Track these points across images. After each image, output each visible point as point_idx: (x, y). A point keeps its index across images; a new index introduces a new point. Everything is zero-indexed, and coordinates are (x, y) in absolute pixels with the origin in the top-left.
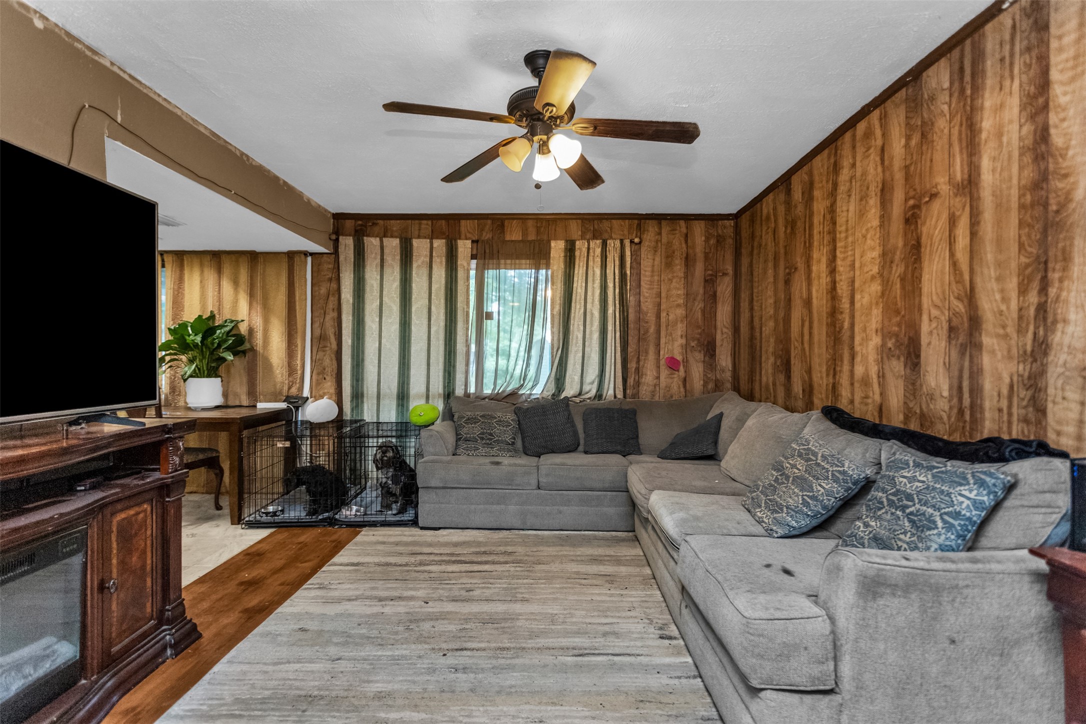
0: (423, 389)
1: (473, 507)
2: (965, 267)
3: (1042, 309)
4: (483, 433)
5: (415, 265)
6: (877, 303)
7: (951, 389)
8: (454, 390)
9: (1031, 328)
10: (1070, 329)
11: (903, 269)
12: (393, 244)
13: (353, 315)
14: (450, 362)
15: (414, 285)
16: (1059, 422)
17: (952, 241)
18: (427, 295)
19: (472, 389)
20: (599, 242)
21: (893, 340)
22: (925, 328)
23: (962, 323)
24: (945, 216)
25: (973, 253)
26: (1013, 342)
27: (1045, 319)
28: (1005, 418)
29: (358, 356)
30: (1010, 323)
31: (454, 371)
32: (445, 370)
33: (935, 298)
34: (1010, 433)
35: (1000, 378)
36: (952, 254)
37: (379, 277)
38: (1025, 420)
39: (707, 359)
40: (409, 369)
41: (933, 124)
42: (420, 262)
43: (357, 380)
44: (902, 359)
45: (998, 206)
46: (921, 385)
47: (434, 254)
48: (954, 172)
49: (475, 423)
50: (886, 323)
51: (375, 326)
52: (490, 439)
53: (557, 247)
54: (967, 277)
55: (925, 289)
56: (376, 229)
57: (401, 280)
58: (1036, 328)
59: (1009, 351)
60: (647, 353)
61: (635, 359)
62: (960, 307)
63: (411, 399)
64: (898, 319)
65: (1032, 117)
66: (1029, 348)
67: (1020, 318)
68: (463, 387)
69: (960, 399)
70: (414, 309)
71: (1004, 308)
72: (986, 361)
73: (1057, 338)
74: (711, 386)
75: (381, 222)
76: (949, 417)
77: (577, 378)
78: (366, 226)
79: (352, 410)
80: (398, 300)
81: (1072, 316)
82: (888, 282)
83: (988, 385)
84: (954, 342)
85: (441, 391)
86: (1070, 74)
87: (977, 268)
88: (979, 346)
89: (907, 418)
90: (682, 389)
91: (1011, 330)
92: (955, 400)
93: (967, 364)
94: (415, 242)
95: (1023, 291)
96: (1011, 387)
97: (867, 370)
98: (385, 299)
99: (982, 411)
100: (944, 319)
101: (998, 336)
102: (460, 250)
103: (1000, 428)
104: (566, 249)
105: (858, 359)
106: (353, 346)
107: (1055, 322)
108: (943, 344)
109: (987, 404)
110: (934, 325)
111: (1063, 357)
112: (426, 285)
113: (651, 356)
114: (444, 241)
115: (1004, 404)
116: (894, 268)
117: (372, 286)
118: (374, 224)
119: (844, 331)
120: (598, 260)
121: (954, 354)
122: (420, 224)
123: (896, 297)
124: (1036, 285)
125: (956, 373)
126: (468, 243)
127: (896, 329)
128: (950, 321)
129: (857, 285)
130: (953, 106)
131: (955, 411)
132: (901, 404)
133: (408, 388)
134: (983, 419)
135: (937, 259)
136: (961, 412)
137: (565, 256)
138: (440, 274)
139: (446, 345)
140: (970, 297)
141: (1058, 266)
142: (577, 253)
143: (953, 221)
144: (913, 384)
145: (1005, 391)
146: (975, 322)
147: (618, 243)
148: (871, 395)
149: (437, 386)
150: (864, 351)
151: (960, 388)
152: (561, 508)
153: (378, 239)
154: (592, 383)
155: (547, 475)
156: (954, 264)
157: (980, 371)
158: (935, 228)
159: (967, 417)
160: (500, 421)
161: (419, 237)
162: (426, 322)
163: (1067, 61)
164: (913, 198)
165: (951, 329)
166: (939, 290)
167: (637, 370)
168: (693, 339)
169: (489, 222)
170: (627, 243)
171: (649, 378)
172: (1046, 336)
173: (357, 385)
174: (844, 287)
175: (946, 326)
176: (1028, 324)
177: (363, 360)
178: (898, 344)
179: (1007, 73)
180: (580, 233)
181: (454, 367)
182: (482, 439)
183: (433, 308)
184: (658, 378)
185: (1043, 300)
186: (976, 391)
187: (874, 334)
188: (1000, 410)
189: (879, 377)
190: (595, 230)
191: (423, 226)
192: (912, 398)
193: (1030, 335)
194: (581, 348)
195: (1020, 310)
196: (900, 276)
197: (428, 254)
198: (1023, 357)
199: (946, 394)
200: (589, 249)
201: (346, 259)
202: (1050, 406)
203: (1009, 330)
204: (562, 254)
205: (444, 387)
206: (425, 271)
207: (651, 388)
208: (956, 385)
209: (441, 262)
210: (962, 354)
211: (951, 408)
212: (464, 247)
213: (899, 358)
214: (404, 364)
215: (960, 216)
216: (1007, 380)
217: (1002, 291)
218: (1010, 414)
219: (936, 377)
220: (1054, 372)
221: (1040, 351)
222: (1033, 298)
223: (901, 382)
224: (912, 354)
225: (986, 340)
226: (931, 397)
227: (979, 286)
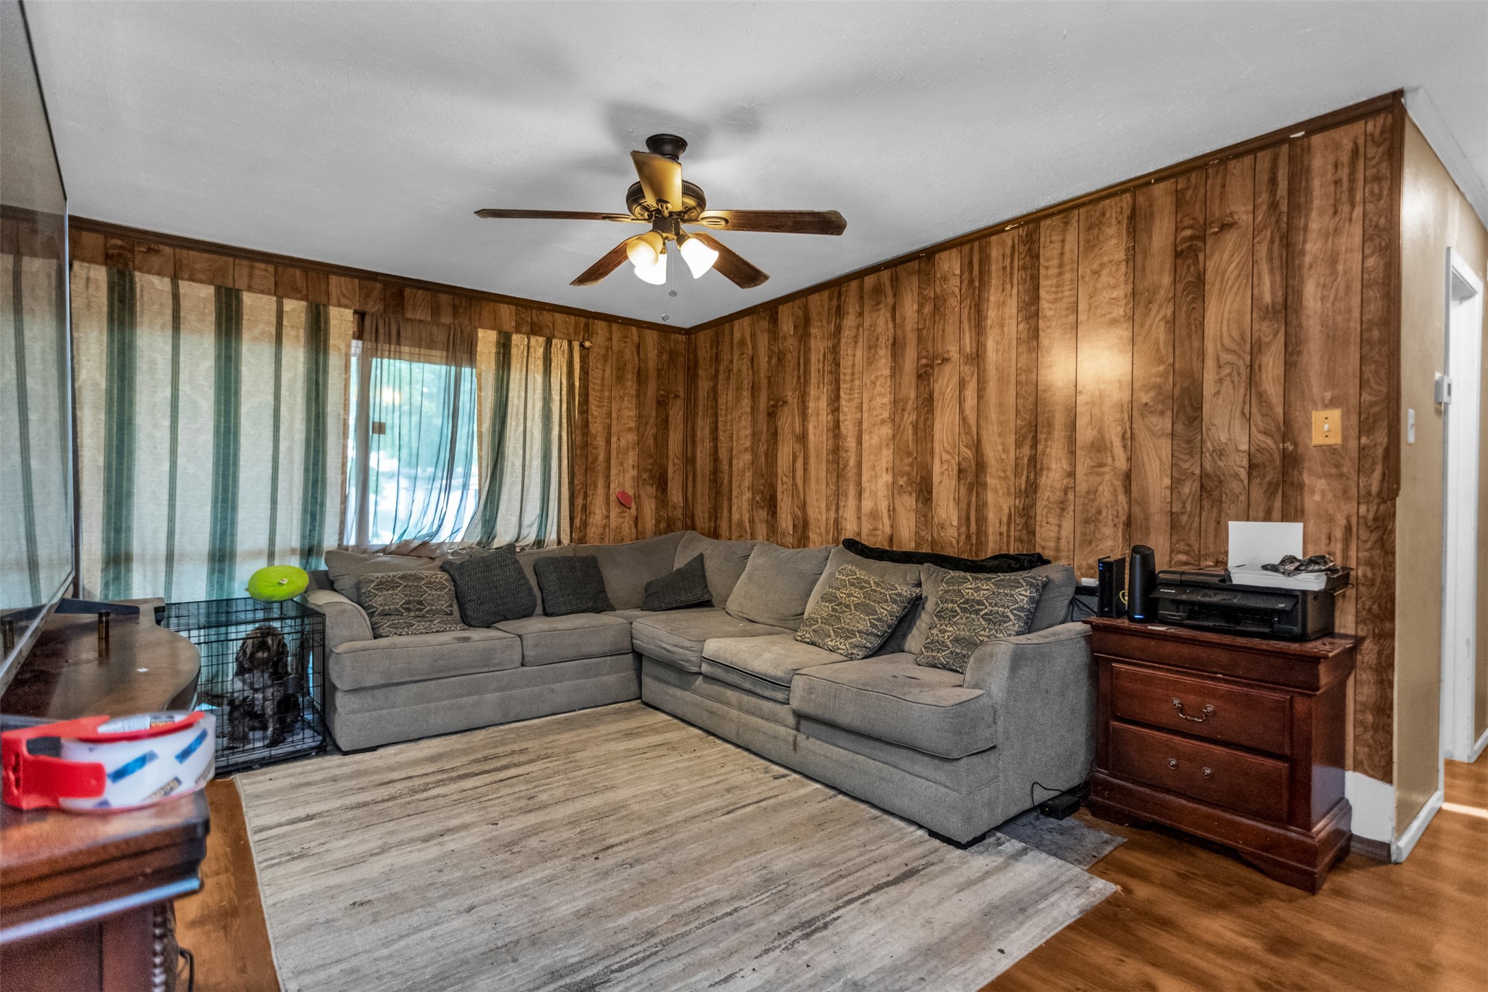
0: (262, 542)
1: (432, 705)
2: (973, 422)
3: (1033, 460)
4: (408, 602)
5: (246, 336)
6: (888, 445)
7: (959, 518)
8: (320, 542)
9: (1025, 472)
10: (1052, 475)
11: (915, 418)
12: (198, 296)
13: (109, 412)
14: (314, 498)
15: (244, 370)
16: (1044, 540)
17: (961, 401)
18: (270, 388)
19: (351, 540)
20: (542, 340)
21: (905, 478)
22: (937, 468)
23: (971, 467)
24: (956, 379)
25: (980, 412)
26: (1012, 483)
27: (1035, 467)
28: (1005, 540)
29: (119, 486)
30: (1009, 468)
31: (322, 513)
32: (305, 511)
33: (946, 445)
34: (1009, 550)
35: (1001, 509)
36: (961, 410)
37: (169, 348)
38: (1021, 541)
39: (659, 493)
40: (234, 508)
41: (945, 300)
42: (256, 332)
43: (118, 531)
44: (914, 495)
45: (1001, 379)
46: (932, 517)
47: (285, 322)
48: (964, 344)
49: (393, 588)
50: (898, 462)
51: (164, 434)
52: (420, 610)
53: (487, 339)
54: (974, 430)
55: (937, 436)
56: (155, 261)
57: (218, 358)
58: (1029, 473)
59: (1008, 489)
60: (595, 486)
61: (582, 495)
62: (969, 454)
63: (238, 560)
64: (910, 460)
65: (1027, 319)
66: (1023, 487)
67: (1017, 465)
68: (336, 537)
69: (968, 527)
70: (244, 409)
71: (1004, 456)
72: (990, 496)
73: (1043, 481)
74: (663, 525)
75: (168, 250)
76: (958, 543)
77: (514, 520)
78: (132, 251)
79: (106, 585)
80: (211, 392)
81: (1054, 466)
82: (899, 427)
83: (991, 516)
84: (962, 482)
85: (296, 542)
86: (1054, 296)
87: (983, 423)
88: (984, 486)
89: (918, 545)
90: (634, 530)
91: (1010, 473)
92: (963, 529)
93: (974, 499)
94: (248, 298)
95: (1019, 445)
96: (1010, 516)
97: (875, 504)
98: (184, 388)
99: (986, 535)
100: (954, 463)
101: (999, 478)
102: (334, 322)
103: (1001, 547)
104: (498, 343)
105: (866, 494)
106: (108, 467)
107: (1042, 469)
108: (954, 483)
109: (990, 530)
110: (945, 467)
111: (1047, 494)
112: (269, 370)
113: (601, 491)
114: (304, 303)
115: (1004, 529)
116: (906, 415)
117: (153, 362)
118: (150, 250)
119: (849, 468)
120: (540, 363)
121: (963, 491)
122: (252, 268)
123: (907, 441)
124: (1028, 441)
125: (965, 506)
126: (348, 314)
127: (907, 469)
128: (959, 464)
129: (865, 426)
130: (963, 291)
131: (963, 537)
132: (913, 533)
133: (233, 542)
134: (987, 542)
135: (948, 413)
136: (969, 537)
137: (498, 353)
138: (296, 357)
139: (306, 470)
140: (977, 446)
141: (1045, 430)
142: (514, 351)
143: (962, 384)
144: (925, 516)
145: (1005, 519)
146: (981, 466)
147: (565, 344)
148: (881, 526)
149: (290, 534)
150: (873, 488)
151: (968, 519)
152: (553, 686)
153: (167, 281)
154: (531, 526)
155: (536, 646)
156: (964, 419)
157: (985, 504)
158: (947, 387)
159: (974, 541)
160: (430, 583)
161: (250, 289)
162: (268, 433)
163: (1051, 286)
164: (926, 357)
165: (960, 471)
166: (950, 439)
167: (584, 507)
168: (646, 470)
169: (379, 286)
170: (576, 345)
171: (597, 517)
172: (1035, 479)
173: (117, 540)
174: (850, 427)
175: (956, 468)
176: (1023, 470)
177: (129, 494)
178: (910, 482)
179: (1008, 280)
180: (513, 324)
181: (323, 505)
182: (408, 610)
183: (284, 411)
184: (608, 517)
185: (1034, 452)
186: (981, 520)
187: (884, 472)
188: (1001, 534)
189: (889, 511)
190: (532, 323)
191: (258, 273)
192: (924, 528)
193: (1024, 477)
194: (520, 479)
195: (1017, 459)
196: (911, 422)
197: (274, 320)
198: (1018, 494)
199: (955, 523)
200: (529, 347)
201: (89, 306)
202: (1038, 529)
203: (1008, 473)
204: (494, 350)
205: (303, 537)
206: (268, 350)
207: (600, 530)
208: (964, 515)
209: (297, 337)
210: (970, 491)
211: (959, 535)
212: (341, 319)
213: (911, 494)
214: (225, 500)
215: (968, 381)
216: (1007, 511)
217: (1003, 444)
218: (1008, 536)
219: (947, 509)
220: (1040, 505)
221: (1031, 489)
222: (1026, 451)
223: (913, 515)
224: (924, 491)
225: (990, 481)
226: (942, 526)
227: (985, 438)
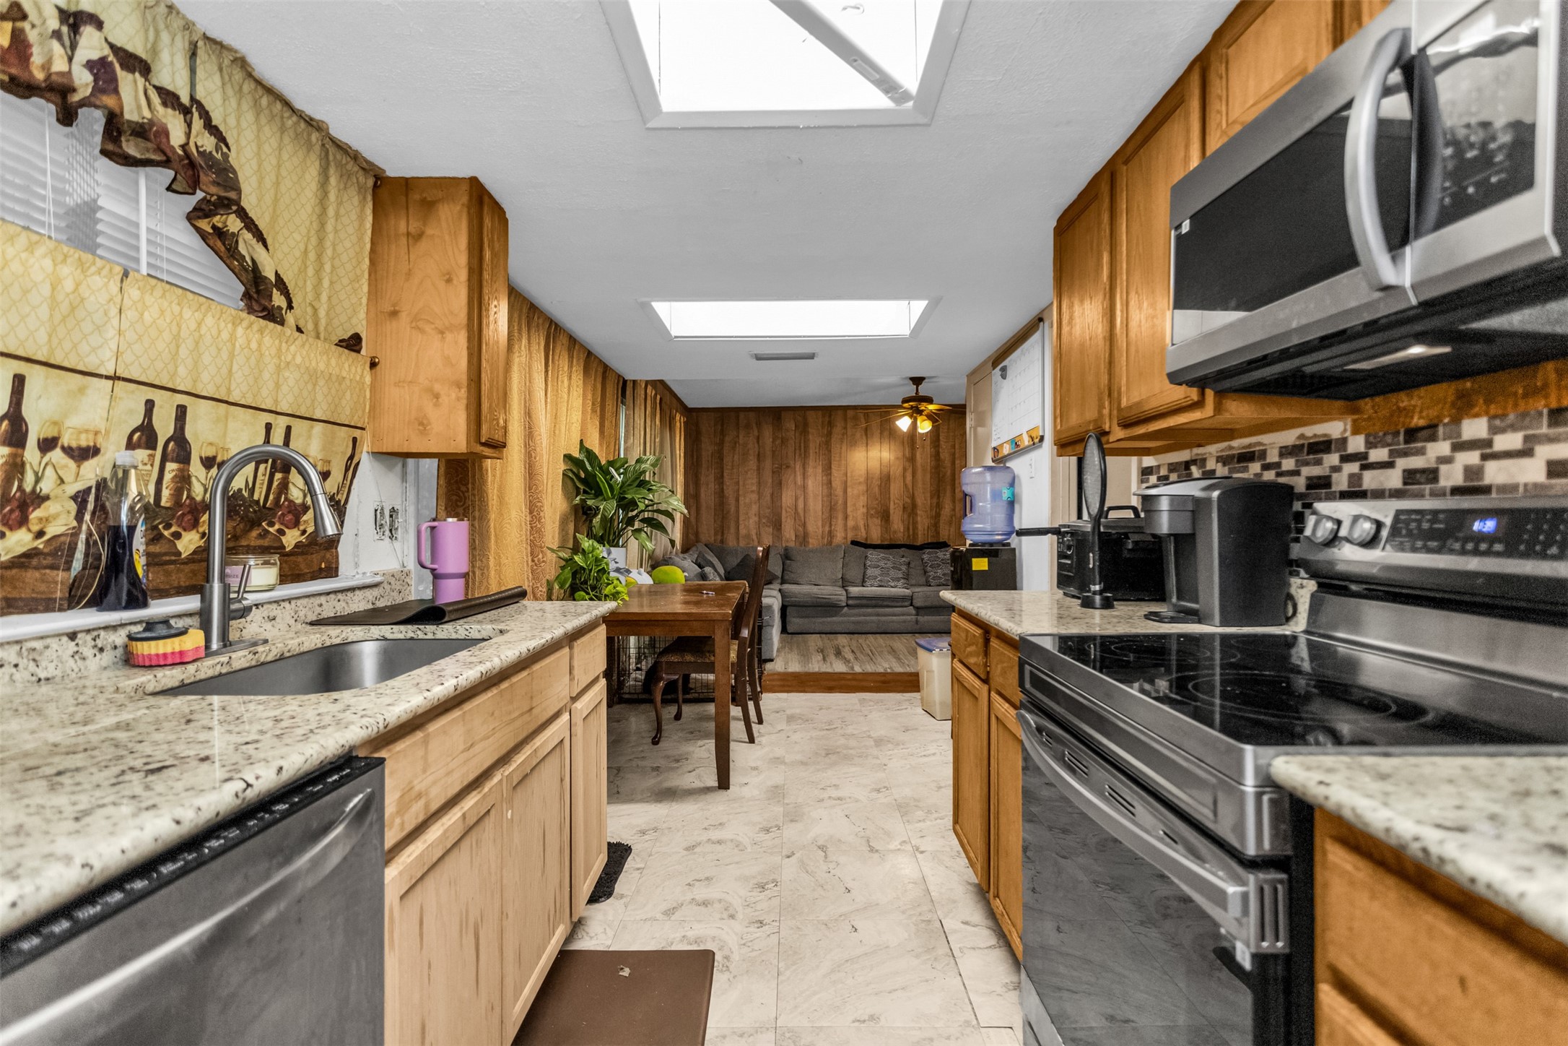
2: (910, 487)
6: (863, 494)
7: (904, 527)
9: (934, 509)
11: (879, 483)
16: (944, 536)
17: (904, 477)
21: (873, 511)
22: (892, 506)
23: (909, 506)
25: (913, 482)
26: (929, 514)
27: (939, 507)
28: (926, 536)
30: (927, 507)
34: (928, 541)
35: (924, 524)
36: (904, 481)
38: (933, 536)
44: (879, 518)
46: (890, 527)
48: (905, 451)
50: (869, 503)
54: (911, 490)
55: (892, 491)
58: (936, 509)
59: (927, 516)
62: (909, 501)
64: (876, 502)
66: (933, 515)
67: (931, 506)
69: (908, 531)
71: (925, 502)
72: (919, 518)
73: (942, 513)
76: (903, 538)
82: (870, 486)
83: (920, 526)
84: (905, 513)
87: (915, 488)
88: (916, 514)
89: (882, 540)
91: (928, 509)
92: (906, 532)
93: (911, 520)
95: (932, 498)
96: (928, 526)
97: (856, 522)
99: (918, 533)
100: (901, 504)
101: (923, 511)
103: (924, 539)
105: (850, 518)
107: (942, 508)
108: (901, 513)
109: (920, 532)
110: (896, 506)
111: (944, 518)
115: (926, 532)
116: (874, 481)
119: (838, 505)
121: (906, 516)
123: (875, 493)
124: (936, 497)
125: (907, 523)
127: (875, 506)
128: (903, 505)
129: (849, 484)
131: (906, 535)
132: (879, 536)
134: (918, 537)
135: (897, 482)
136: (909, 536)
140: (913, 497)
141: (943, 492)
143: (905, 470)
144: (886, 527)
145: (926, 528)
146: (914, 506)
148: (860, 534)
150: (854, 516)
151: (908, 527)
156: (906, 486)
157: (917, 522)
158: (897, 470)
159: (911, 536)
165: (904, 508)
172: (939, 512)
174: (839, 484)
175: (902, 507)
178: (877, 512)
185: (938, 501)
186: (915, 528)
187: (862, 508)
188: (924, 533)
189: (865, 526)
192: (885, 532)
193: (934, 511)
195: (931, 503)
196: (877, 485)
198: (932, 517)
199: (902, 529)
202: (941, 531)
208: (906, 526)
210: (909, 516)
211: (904, 534)
213: (877, 518)
215: (908, 469)
216: (927, 524)
217: (925, 497)
218: (928, 535)
219: (898, 524)
220: (941, 522)
221: (938, 515)
222: (935, 501)
223: (879, 528)
224: (885, 516)
225: (919, 512)
226: (895, 532)
227: (916, 494)
